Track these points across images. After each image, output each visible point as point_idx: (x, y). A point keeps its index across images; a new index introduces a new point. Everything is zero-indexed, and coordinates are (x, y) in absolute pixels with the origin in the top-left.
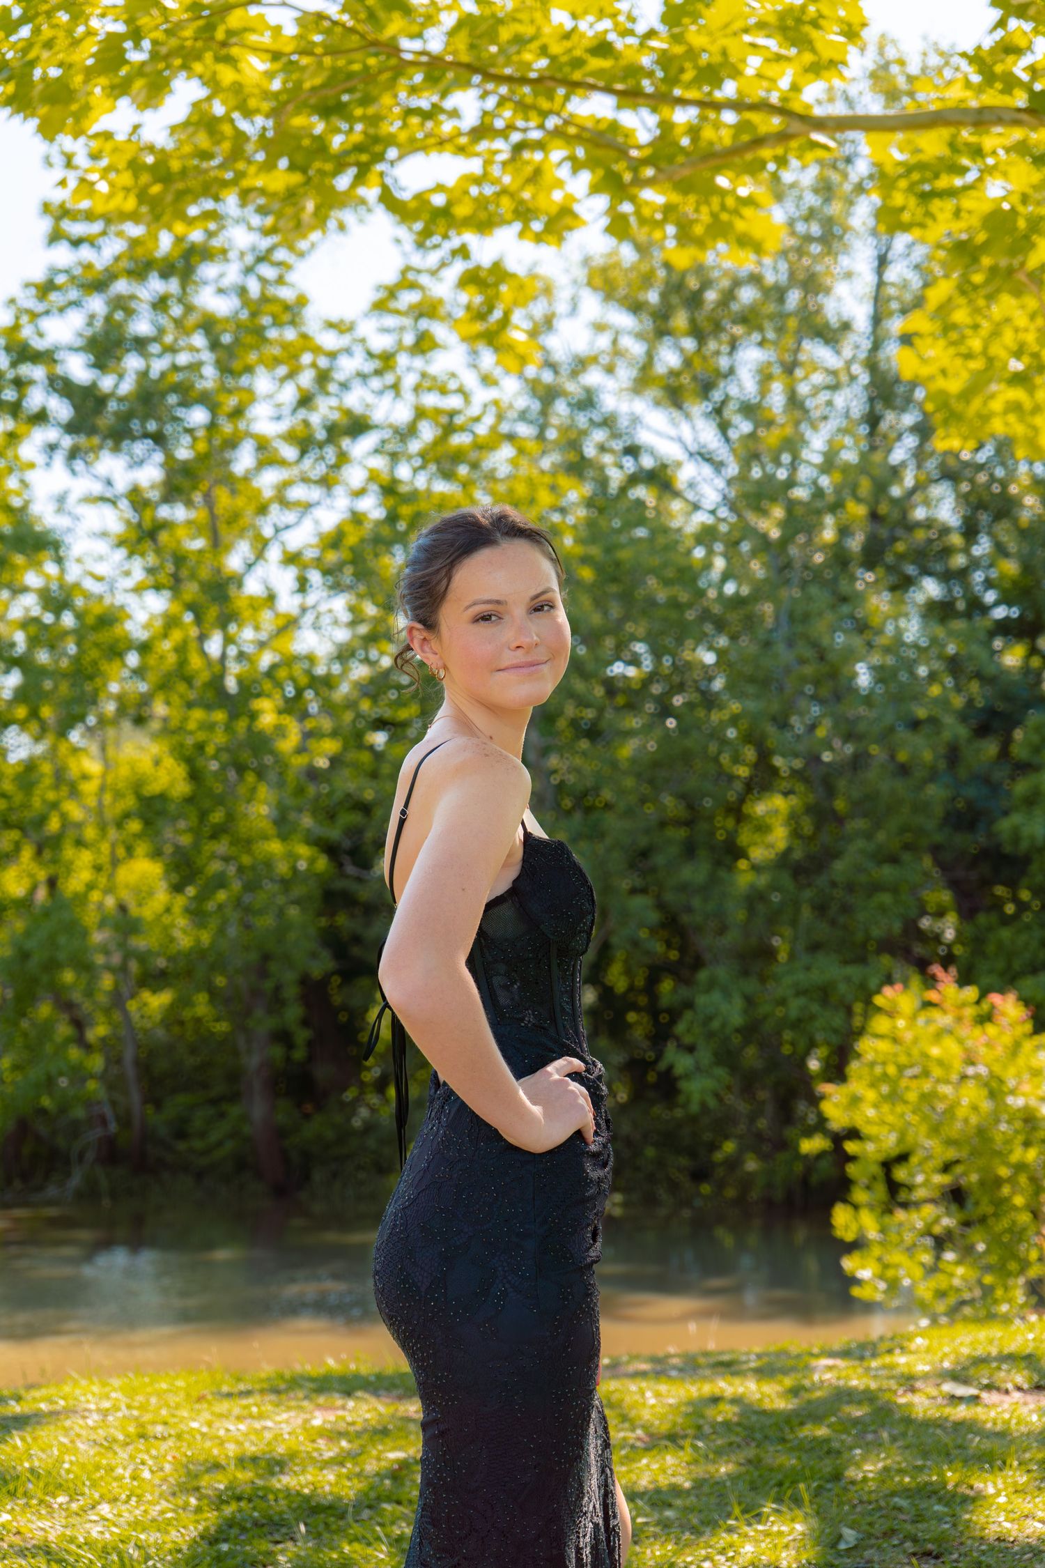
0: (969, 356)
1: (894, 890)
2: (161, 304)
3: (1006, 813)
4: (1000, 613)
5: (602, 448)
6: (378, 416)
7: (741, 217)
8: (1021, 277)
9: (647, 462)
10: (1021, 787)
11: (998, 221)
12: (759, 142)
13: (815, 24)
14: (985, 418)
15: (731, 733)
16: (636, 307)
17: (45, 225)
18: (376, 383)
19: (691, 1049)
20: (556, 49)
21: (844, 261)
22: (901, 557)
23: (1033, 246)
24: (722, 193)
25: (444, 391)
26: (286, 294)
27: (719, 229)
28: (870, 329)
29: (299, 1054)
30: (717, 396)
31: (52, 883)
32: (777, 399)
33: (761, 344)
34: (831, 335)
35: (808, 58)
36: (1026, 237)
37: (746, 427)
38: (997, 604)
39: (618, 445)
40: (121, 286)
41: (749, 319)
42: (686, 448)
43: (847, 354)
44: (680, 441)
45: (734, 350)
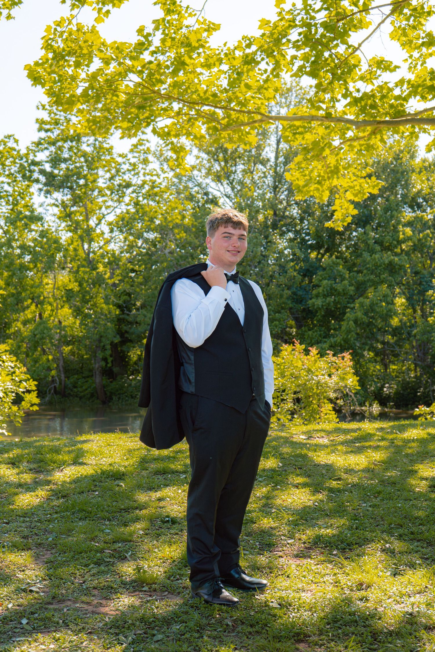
0: (305, 176)
1: (279, 320)
2: (70, 149)
3: (311, 299)
4: (310, 242)
5: (198, 193)
6: (134, 183)
7: (246, 137)
8: (321, 157)
9: (210, 197)
10: (315, 292)
11: (315, 143)
14: (309, 192)
16: (208, 153)
17: (37, 126)
18: (133, 173)
20: (202, 95)
21: (268, 141)
23: (324, 150)
24: (242, 131)
25: (152, 175)
26: (107, 146)
27: (240, 139)
28: (275, 161)
29: (109, 365)
30: (231, 178)
31: (40, 315)
32: (248, 180)
33: (243, 164)
34: (264, 162)
36: (323, 148)
37: (239, 188)
39: (202, 192)
40: (60, 144)
42: (222, 193)
43: (268, 168)
44: (220, 191)
45: (235, 165)
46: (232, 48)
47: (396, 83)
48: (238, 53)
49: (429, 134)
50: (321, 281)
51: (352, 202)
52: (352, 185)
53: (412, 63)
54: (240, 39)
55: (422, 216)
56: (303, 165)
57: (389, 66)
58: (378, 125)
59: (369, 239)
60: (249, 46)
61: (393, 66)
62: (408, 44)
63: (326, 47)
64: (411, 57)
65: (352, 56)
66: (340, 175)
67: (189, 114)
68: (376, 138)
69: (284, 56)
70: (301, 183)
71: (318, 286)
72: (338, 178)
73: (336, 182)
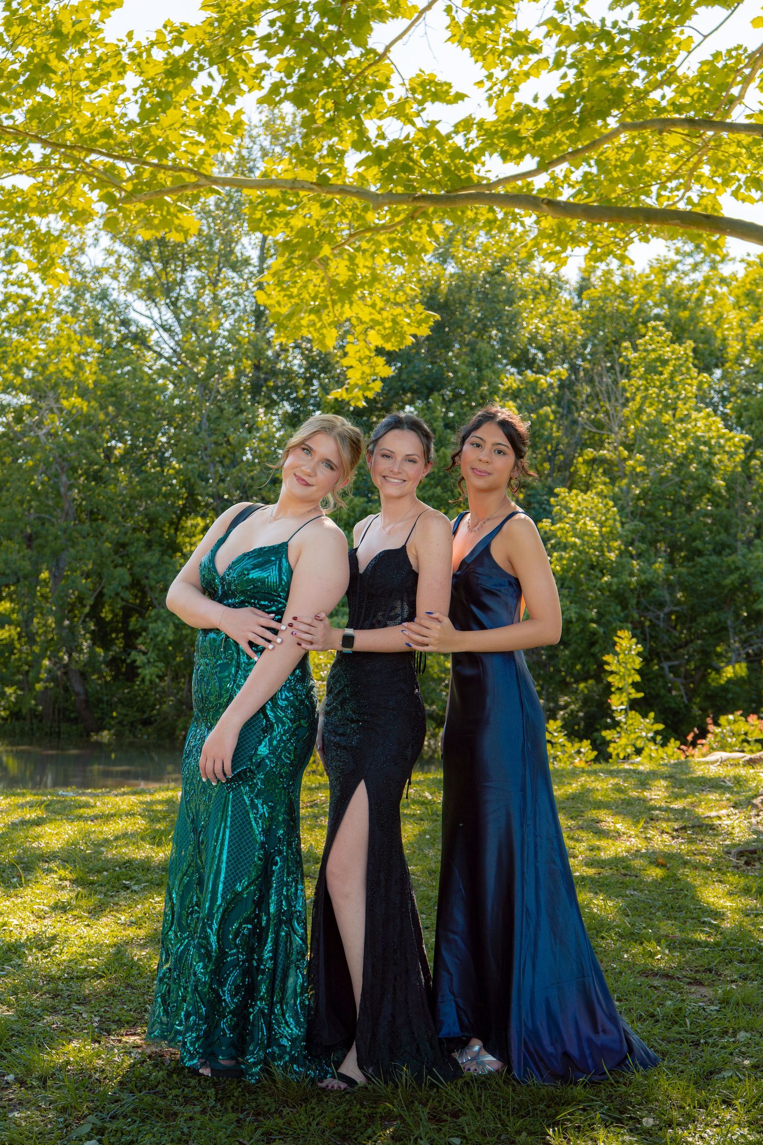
0: (291, 297)
5: (108, 321)
7: (178, 218)
8: (316, 261)
9: (133, 329)
11: (304, 233)
12: (184, 187)
13: (215, 127)
14: (298, 328)
15: (175, 482)
19: (145, 653)
20: (83, 131)
22: (271, 390)
23: (321, 247)
24: (167, 204)
25: (21, 286)
27: (166, 223)
28: (258, 263)
30: (174, 294)
32: (207, 299)
34: (238, 266)
35: (213, 142)
36: (318, 243)
37: (188, 313)
39: (117, 319)
42: (155, 323)
43: (246, 277)
44: (152, 318)
45: (184, 270)
46: (145, 43)
47: (456, 126)
48: (158, 55)
51: (379, 351)
52: (378, 317)
53: (491, 89)
54: (160, 27)
55: (537, 381)
56: (286, 278)
57: (447, 92)
58: (419, 204)
59: (436, 420)
60: (178, 41)
61: (453, 92)
62: (480, 51)
63: (326, 48)
64: (490, 77)
65: (374, 68)
66: (355, 297)
67: (62, 169)
68: (420, 229)
69: (246, 64)
70: (285, 310)
72: (351, 303)
73: (348, 312)
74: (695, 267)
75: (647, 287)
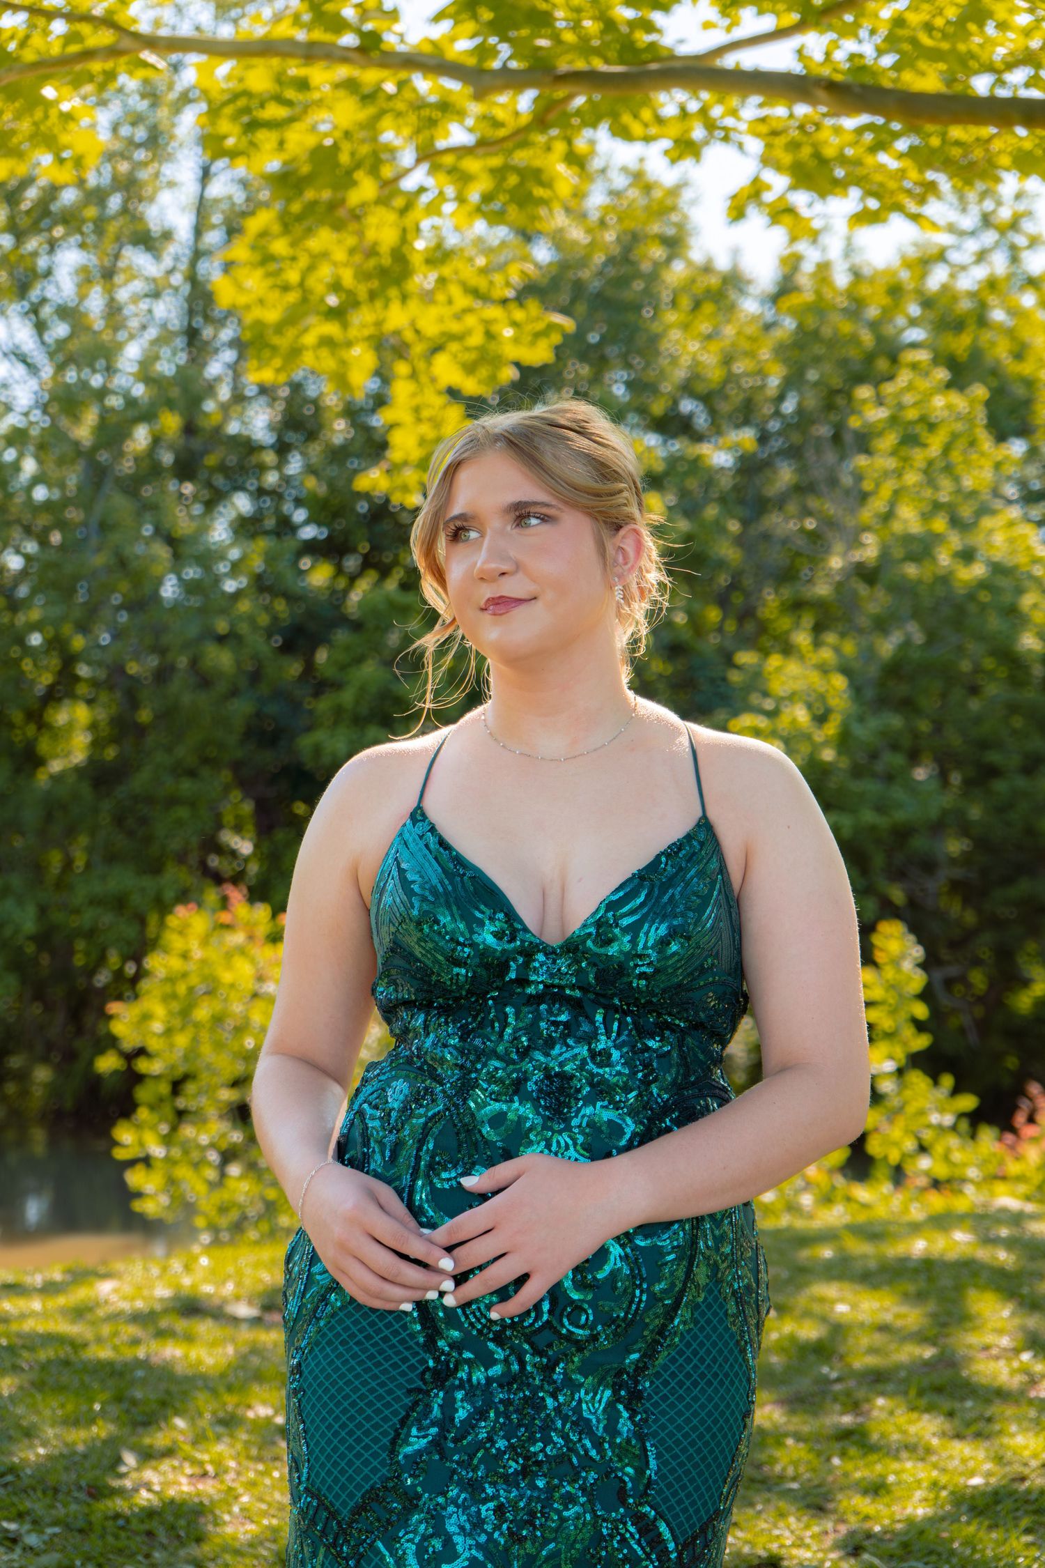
0: (285, 288)
1: (192, 804)
3: (309, 729)
4: (308, 532)
8: (342, 213)
10: (323, 705)
11: (323, 157)
12: (87, 54)
15: (36, 639)
21: (168, 170)
22: (213, 470)
23: (354, 183)
24: (47, 104)
27: (40, 138)
28: (191, 242)
30: (34, 294)
33: (80, 247)
34: (152, 242)
36: (349, 173)
37: (61, 330)
38: (307, 522)
41: (70, 219)
43: (167, 263)
45: (51, 250)
49: (740, 146)
50: (343, 668)
51: (454, 395)
52: (455, 327)
55: (698, 456)
56: (277, 248)
58: (558, 91)
66: (410, 287)
68: (549, 144)
70: (272, 316)
71: (337, 686)
72: (404, 298)
73: (397, 317)
74: (981, 256)
75: (895, 291)
